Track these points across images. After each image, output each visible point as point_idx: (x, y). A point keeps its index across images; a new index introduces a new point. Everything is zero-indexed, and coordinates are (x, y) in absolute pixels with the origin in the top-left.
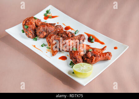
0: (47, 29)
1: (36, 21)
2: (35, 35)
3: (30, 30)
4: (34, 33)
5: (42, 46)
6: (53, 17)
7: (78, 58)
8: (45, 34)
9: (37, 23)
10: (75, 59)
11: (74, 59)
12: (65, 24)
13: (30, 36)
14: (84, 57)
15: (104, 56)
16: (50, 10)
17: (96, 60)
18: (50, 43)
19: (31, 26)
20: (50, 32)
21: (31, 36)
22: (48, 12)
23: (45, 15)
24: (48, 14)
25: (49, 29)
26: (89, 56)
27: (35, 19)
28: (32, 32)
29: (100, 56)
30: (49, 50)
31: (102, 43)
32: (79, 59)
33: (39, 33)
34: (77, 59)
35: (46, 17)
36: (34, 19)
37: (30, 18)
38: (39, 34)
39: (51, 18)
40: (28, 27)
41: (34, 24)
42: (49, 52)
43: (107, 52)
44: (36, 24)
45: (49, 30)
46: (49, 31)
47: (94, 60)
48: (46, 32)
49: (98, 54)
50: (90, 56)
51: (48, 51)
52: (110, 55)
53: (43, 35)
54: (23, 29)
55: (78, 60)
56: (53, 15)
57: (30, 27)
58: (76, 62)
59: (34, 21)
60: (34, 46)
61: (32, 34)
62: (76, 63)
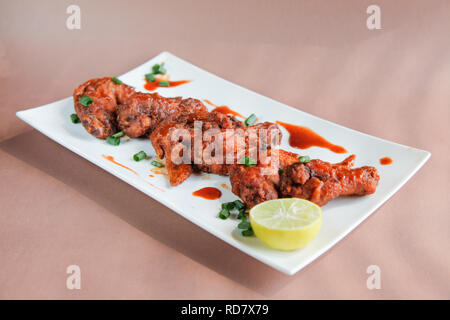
0: (153, 108)
1: (119, 89)
2: (115, 128)
3: (97, 112)
4: (110, 121)
5: (136, 158)
6: (173, 84)
7: (261, 185)
8: (147, 122)
9: (120, 96)
10: (251, 188)
11: (247, 190)
12: (212, 101)
13: (98, 130)
14: (284, 183)
15: (351, 179)
16: (163, 64)
17: (324, 191)
18: (162, 147)
19: (102, 101)
20: (163, 115)
21: (101, 129)
22: (157, 70)
23: (147, 78)
24: (158, 76)
25: (161, 107)
26: (301, 179)
27: (116, 82)
28: (103, 117)
29: (340, 178)
30: (160, 170)
31: (338, 150)
32: (264, 189)
33: (128, 119)
34: (258, 187)
35: (152, 84)
36: (111, 84)
37: (99, 80)
38: (127, 123)
39: (166, 86)
40: (90, 102)
41: (112, 96)
42: (161, 176)
43: (364, 168)
44: (117, 98)
45: (161, 111)
46: (159, 114)
47: (319, 189)
48: (151, 117)
49: (331, 174)
50: (306, 177)
51: (157, 173)
52: (372, 175)
53: (141, 125)
54: (75, 113)
55: (262, 193)
56: (173, 79)
57: (98, 104)
58: (256, 198)
59: (114, 90)
60: (111, 159)
61: (104, 124)
62: (256, 203)
